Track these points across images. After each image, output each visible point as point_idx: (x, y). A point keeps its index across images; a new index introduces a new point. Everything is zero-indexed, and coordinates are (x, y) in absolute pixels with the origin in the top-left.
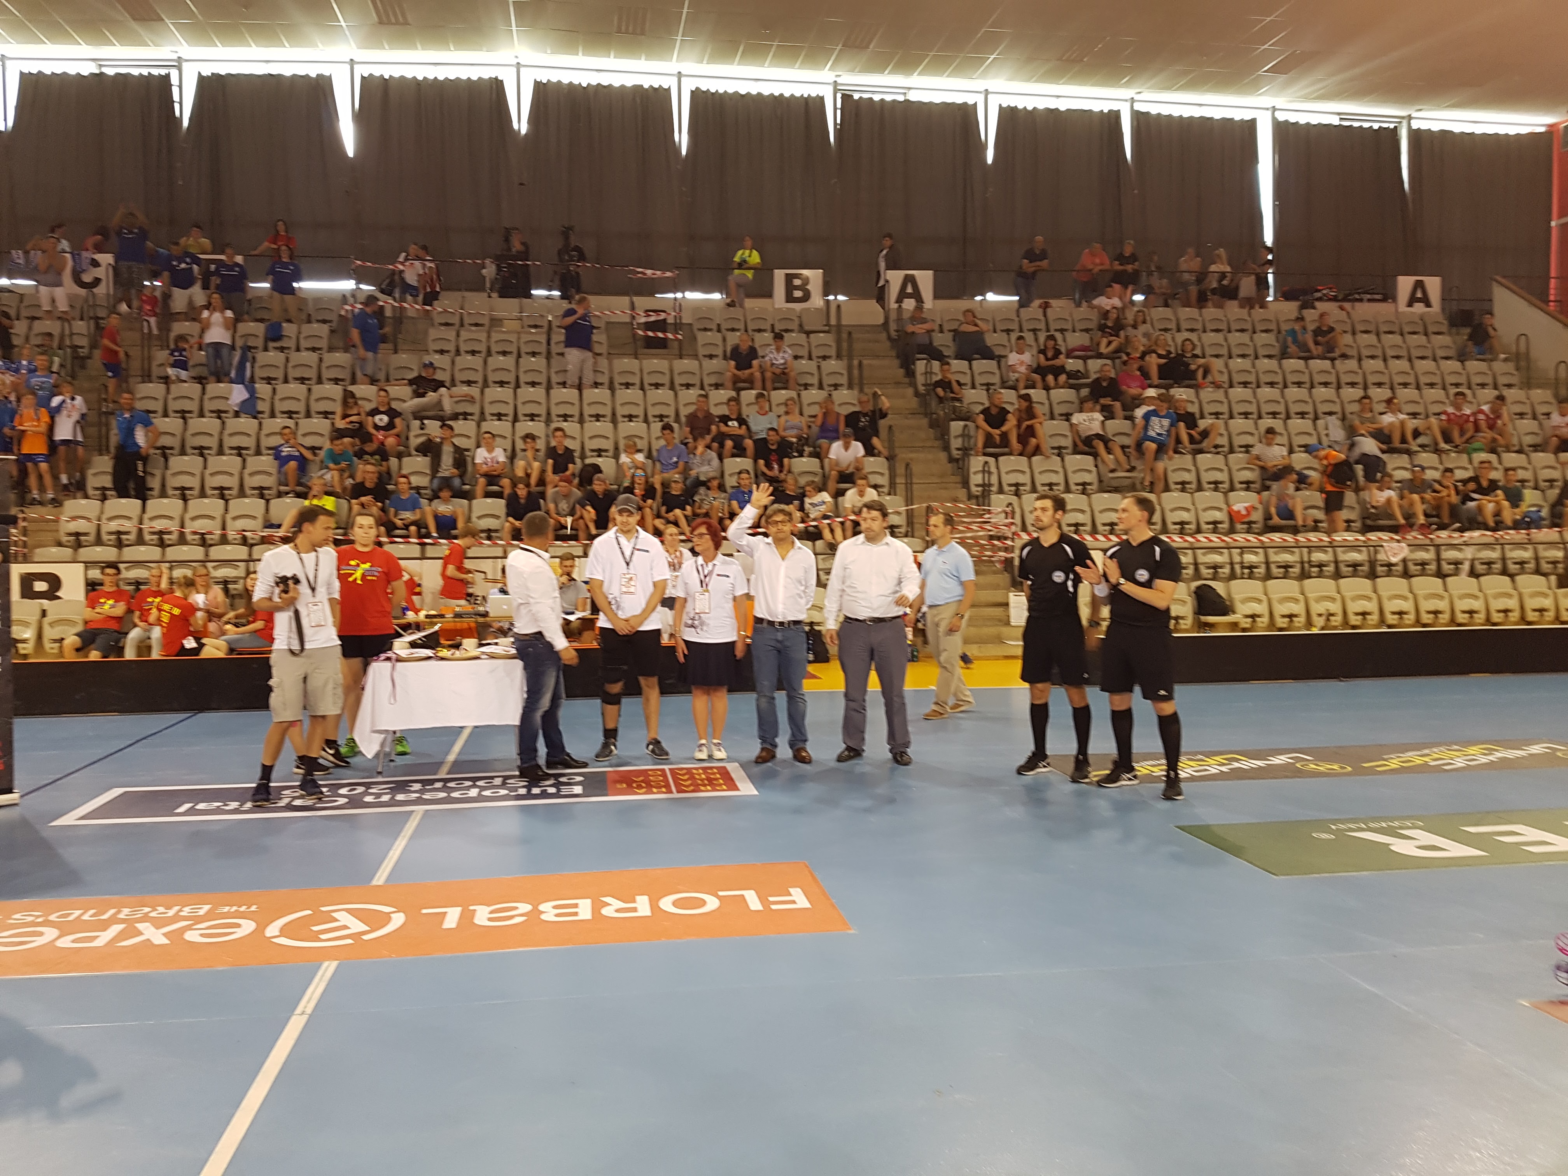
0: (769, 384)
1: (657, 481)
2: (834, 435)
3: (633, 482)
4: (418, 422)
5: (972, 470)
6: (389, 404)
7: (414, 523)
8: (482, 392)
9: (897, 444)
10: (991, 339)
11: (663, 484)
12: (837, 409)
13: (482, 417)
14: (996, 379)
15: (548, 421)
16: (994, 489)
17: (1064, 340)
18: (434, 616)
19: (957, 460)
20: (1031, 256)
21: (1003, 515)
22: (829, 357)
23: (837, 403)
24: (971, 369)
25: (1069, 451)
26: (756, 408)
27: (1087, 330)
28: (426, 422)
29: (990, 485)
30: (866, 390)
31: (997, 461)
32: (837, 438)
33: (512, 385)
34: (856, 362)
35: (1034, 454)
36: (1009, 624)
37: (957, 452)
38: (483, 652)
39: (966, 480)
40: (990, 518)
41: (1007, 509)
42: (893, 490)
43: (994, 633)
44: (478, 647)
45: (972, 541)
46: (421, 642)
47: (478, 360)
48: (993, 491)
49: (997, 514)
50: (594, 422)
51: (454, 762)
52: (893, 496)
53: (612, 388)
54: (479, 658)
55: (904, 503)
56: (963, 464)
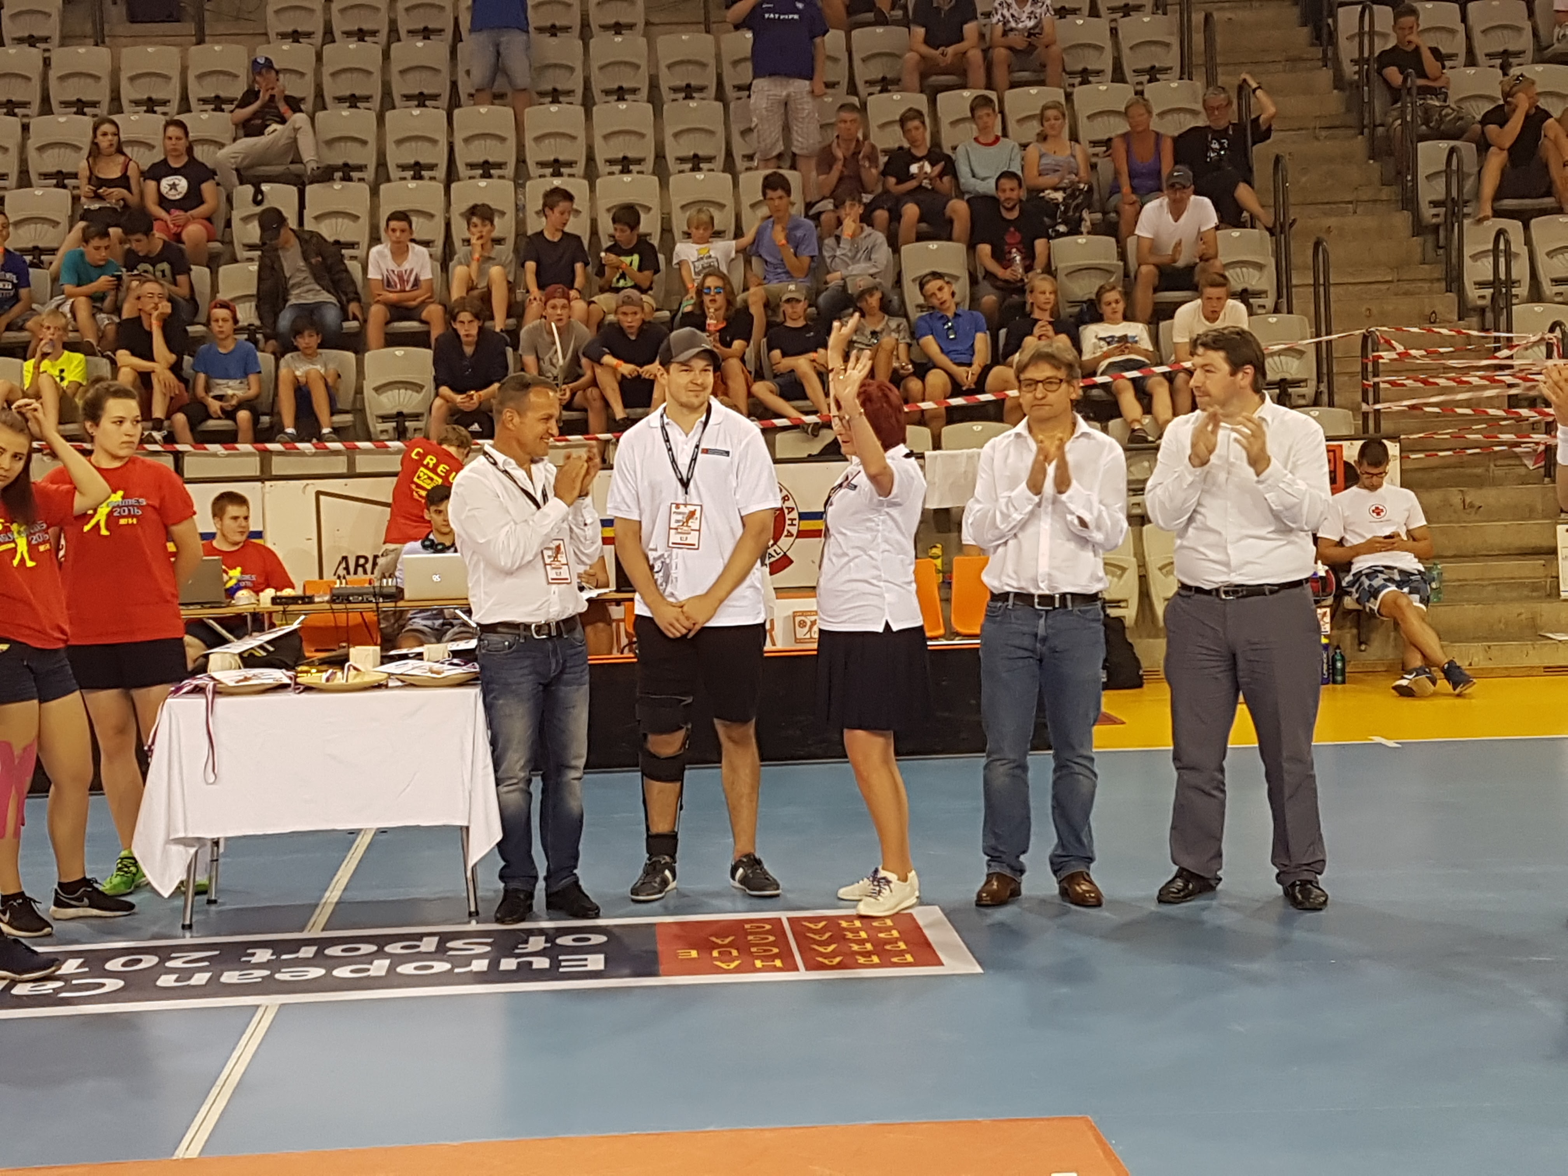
0: (1001, 75)
1: (755, 298)
2: (1150, 183)
3: (700, 304)
4: (249, 189)
5: (1468, 251)
6: (190, 150)
7: (243, 404)
8: (381, 120)
9: (1292, 199)
11: (767, 305)
12: (1155, 125)
13: (382, 174)
15: (521, 177)
16: (1522, 290)
18: (294, 600)
19: (1437, 227)
21: (1543, 348)
22: (1138, 8)
23: (1156, 111)
24: (1464, 19)
26: (972, 129)
28: (265, 187)
29: (1510, 283)
30: (1221, 80)
31: (1526, 227)
32: (1157, 190)
33: (444, 101)
34: (1198, 18)
36: (1559, 595)
37: (1435, 211)
38: (390, 675)
39: (1455, 273)
40: (1511, 357)
41: (1551, 335)
42: (1284, 300)
43: (1523, 617)
44: (382, 663)
45: (1468, 411)
46: (264, 654)
47: (372, 50)
48: (1517, 296)
49: (1526, 349)
50: (617, 176)
51: (337, 903)
52: (1284, 316)
53: (655, 98)
54: (386, 686)
55: (1309, 330)
56: (1448, 239)
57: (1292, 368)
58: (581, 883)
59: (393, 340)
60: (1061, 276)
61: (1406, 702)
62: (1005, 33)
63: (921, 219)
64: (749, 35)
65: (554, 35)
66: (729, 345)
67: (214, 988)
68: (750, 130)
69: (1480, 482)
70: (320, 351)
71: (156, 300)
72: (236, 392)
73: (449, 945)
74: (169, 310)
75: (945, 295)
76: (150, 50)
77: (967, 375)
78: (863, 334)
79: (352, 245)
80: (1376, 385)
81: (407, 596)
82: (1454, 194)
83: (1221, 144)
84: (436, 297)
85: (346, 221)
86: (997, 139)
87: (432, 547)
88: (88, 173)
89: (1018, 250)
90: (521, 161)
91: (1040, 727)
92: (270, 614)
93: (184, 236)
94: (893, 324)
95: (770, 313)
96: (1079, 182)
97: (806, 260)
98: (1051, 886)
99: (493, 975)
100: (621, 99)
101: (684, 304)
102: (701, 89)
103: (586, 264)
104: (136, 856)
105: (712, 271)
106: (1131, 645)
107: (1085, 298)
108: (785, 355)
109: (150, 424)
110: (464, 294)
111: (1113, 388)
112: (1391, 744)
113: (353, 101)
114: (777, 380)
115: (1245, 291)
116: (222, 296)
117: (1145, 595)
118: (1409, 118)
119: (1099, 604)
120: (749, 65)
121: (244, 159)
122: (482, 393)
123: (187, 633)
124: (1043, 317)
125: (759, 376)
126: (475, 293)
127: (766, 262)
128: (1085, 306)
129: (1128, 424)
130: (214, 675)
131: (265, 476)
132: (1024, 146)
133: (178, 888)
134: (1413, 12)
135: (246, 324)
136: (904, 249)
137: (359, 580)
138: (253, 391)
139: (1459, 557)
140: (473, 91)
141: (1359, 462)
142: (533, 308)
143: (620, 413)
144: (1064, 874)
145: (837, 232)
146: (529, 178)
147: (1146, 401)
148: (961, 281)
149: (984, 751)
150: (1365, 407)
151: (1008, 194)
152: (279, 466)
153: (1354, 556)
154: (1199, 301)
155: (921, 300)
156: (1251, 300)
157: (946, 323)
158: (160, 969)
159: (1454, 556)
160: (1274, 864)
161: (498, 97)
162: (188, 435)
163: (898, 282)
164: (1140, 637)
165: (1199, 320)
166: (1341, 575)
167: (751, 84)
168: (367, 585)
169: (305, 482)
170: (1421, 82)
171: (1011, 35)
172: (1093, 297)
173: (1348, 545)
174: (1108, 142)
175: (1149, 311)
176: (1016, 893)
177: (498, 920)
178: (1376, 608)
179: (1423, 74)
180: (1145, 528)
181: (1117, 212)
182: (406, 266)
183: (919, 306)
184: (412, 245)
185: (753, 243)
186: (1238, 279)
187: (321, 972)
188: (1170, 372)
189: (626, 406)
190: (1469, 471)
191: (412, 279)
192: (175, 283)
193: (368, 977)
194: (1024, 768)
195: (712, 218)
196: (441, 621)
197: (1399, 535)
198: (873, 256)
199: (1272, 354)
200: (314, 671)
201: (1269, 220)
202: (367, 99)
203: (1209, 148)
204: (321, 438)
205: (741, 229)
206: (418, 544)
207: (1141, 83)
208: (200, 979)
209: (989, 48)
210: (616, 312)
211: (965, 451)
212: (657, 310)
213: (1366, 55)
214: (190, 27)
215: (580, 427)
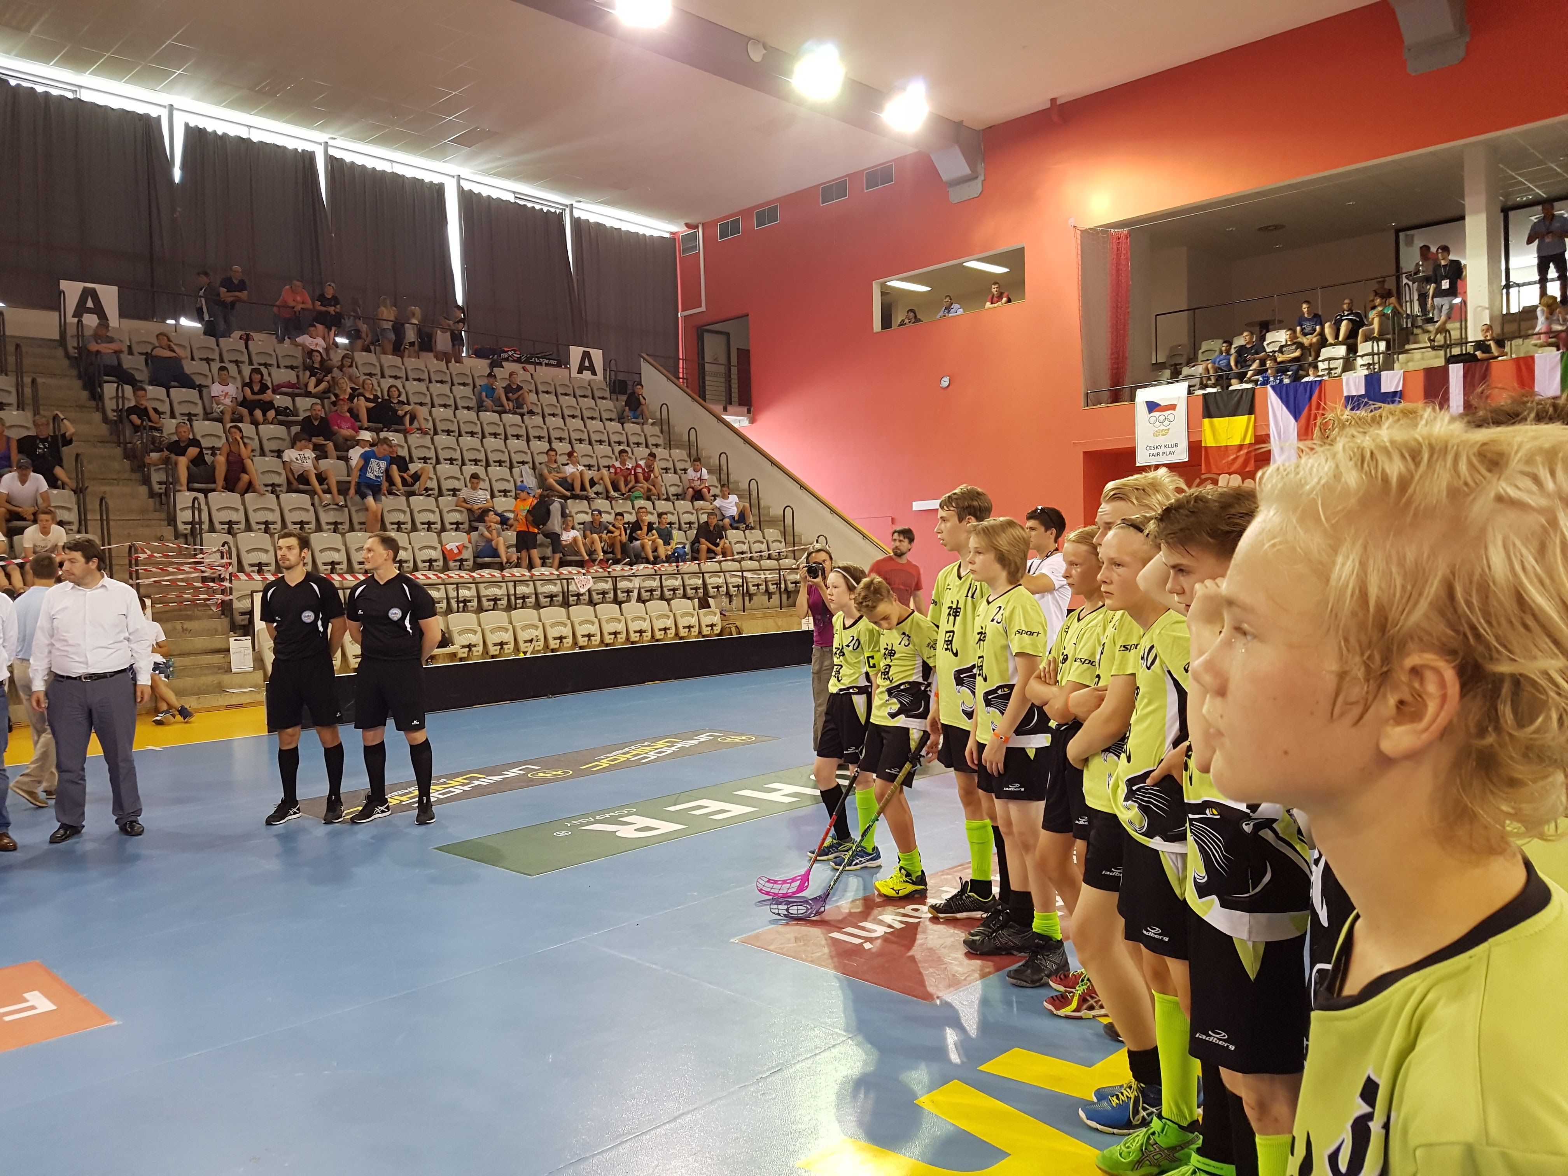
5: (178, 507)
9: (86, 476)
10: (189, 367)
14: (199, 410)
16: (206, 526)
17: (269, 374)
19: (160, 494)
20: (228, 284)
21: (219, 555)
25: (284, 489)
27: (292, 368)
29: (200, 523)
31: (206, 497)
34: (27, 380)
36: (231, 671)
37: (160, 487)
39: (172, 518)
40: (203, 558)
41: (222, 548)
43: (214, 682)
45: (184, 584)
48: (204, 529)
49: (210, 554)
56: (168, 500)
69: (189, 618)
80: (137, 570)
112: (158, 749)
139: (185, 655)
170: (150, 424)
179: (150, 421)
190: (185, 613)
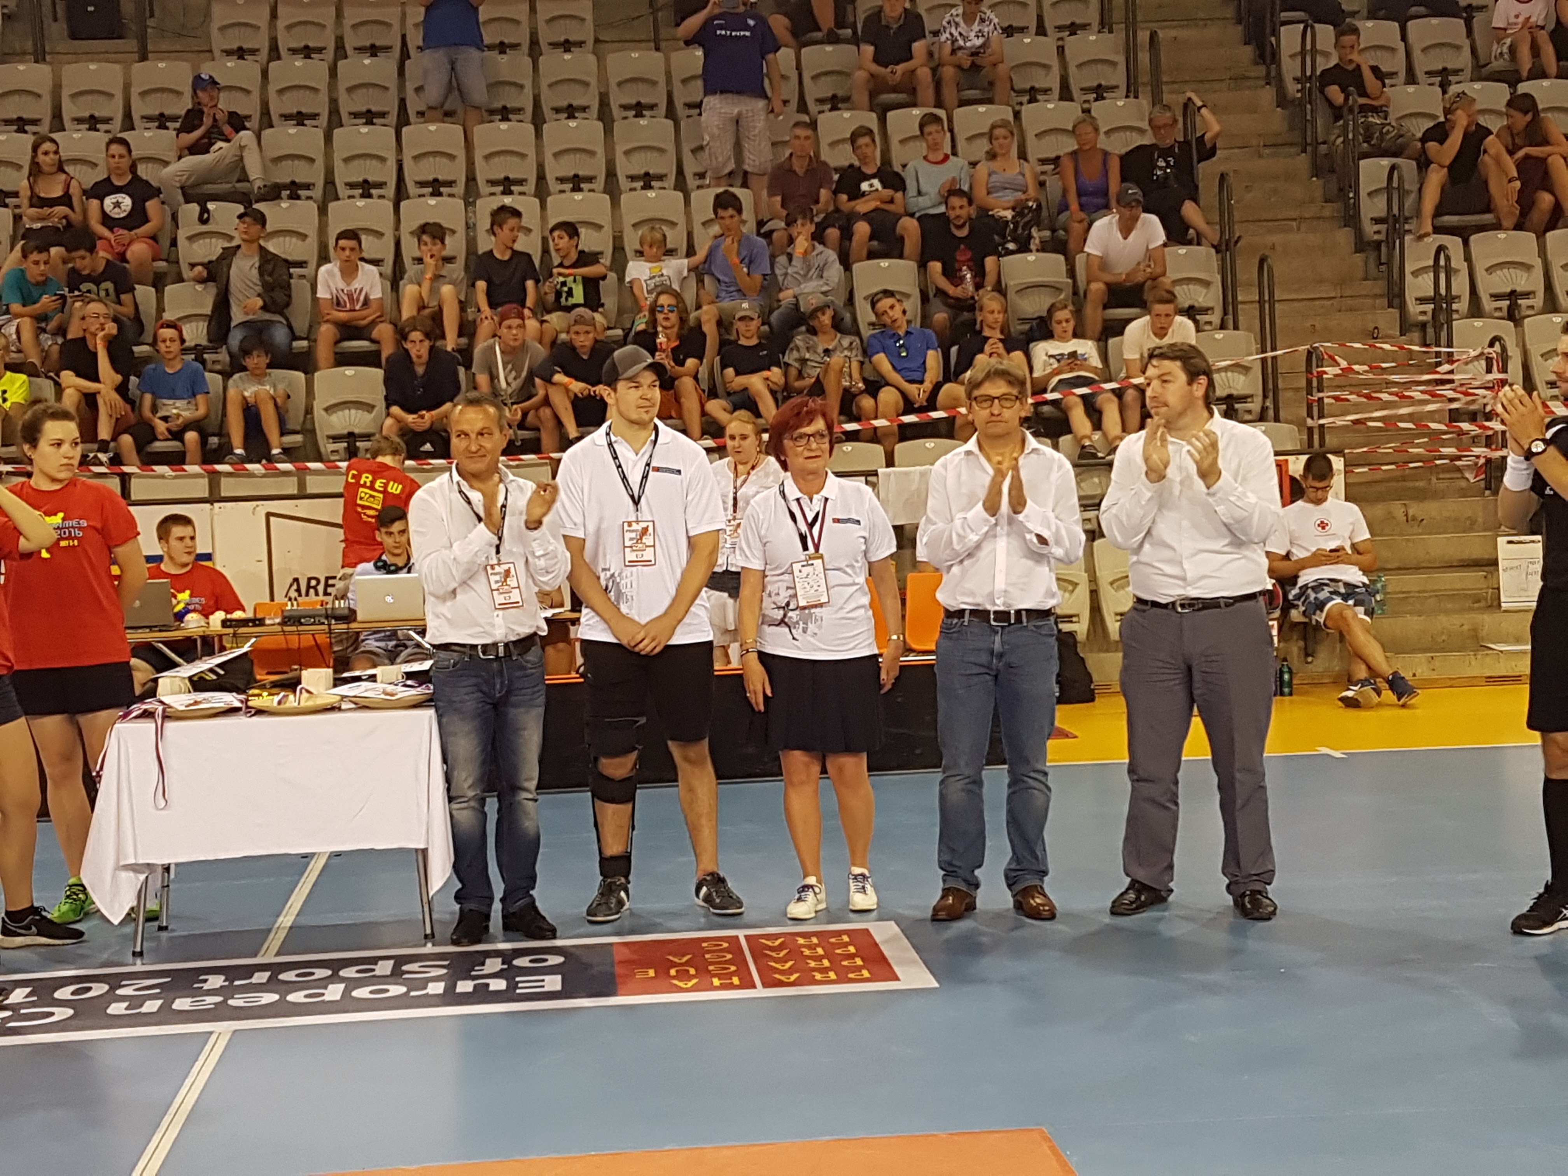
0: (949, 93)
1: (707, 317)
3: (653, 322)
4: (195, 208)
5: (1409, 268)
8: (328, 138)
11: (720, 323)
12: (1103, 142)
13: (330, 192)
14: (1463, 59)
15: (471, 195)
16: (1462, 306)
18: (244, 622)
19: (1378, 244)
21: (1483, 363)
22: (1084, 27)
23: (1103, 129)
24: (1404, 38)
26: (921, 147)
28: (211, 206)
29: (1451, 299)
30: (1167, 98)
31: (1466, 243)
32: (1106, 207)
33: (393, 119)
34: (1143, 36)
35: (1552, 225)
36: (1500, 606)
37: (1376, 227)
38: (343, 697)
39: (1396, 290)
40: (1451, 372)
41: (1491, 350)
42: (1230, 317)
43: (1465, 627)
44: (335, 686)
46: (214, 677)
47: (319, 66)
48: (1457, 311)
49: (1467, 363)
50: (569, 194)
51: (291, 928)
52: (1230, 332)
53: (605, 115)
54: (339, 709)
55: (1254, 347)
56: (1390, 256)
57: (1238, 384)
58: (537, 904)
59: (343, 359)
60: (1011, 294)
61: (1352, 713)
62: (953, 52)
63: (872, 238)
64: (700, 53)
65: (502, 52)
66: (682, 364)
67: (166, 1015)
68: (701, 148)
69: (1421, 495)
70: (268, 371)
71: (102, 320)
72: (183, 413)
73: (405, 968)
74: (115, 331)
75: (896, 313)
76: (92, 67)
77: (919, 393)
78: (815, 352)
79: (301, 264)
80: (1321, 400)
81: (360, 617)
82: (1395, 211)
83: (1168, 162)
84: (387, 317)
85: (294, 240)
86: (946, 158)
87: (385, 568)
88: (29, 193)
89: (970, 269)
90: (471, 179)
91: (995, 742)
92: (220, 636)
93: (129, 255)
94: (846, 342)
95: (723, 331)
96: (1027, 200)
97: (758, 277)
98: (1007, 900)
99: (450, 997)
100: (571, 116)
101: (636, 323)
102: (652, 107)
103: (537, 281)
104: (85, 882)
105: (664, 289)
106: (1082, 659)
107: (1035, 316)
108: (738, 373)
109: (95, 446)
110: (415, 313)
111: (1063, 405)
112: (1338, 754)
113: (300, 118)
114: (731, 398)
115: (1191, 307)
116: (168, 316)
117: (1096, 609)
118: (1350, 136)
119: (1052, 619)
120: (700, 83)
121: (188, 179)
122: (434, 413)
123: (134, 656)
124: (994, 335)
125: (713, 394)
126: (427, 312)
127: (719, 280)
128: (1034, 323)
129: (1078, 440)
130: (163, 699)
131: (214, 498)
132: (974, 164)
133: (128, 914)
134: (1355, 31)
135: (193, 344)
136: (856, 267)
137: (313, 602)
138: (202, 411)
139: (1402, 569)
140: (423, 108)
141: (1305, 476)
142: (485, 328)
143: (572, 431)
144: (1019, 887)
145: (789, 250)
146: (478, 195)
147: (1096, 416)
148: (912, 299)
149: (940, 767)
150: (1310, 422)
151: (958, 212)
152: (227, 487)
153: (1300, 570)
154: (1148, 318)
155: (873, 318)
156: (1198, 317)
157: (898, 341)
158: (111, 997)
159: (1400, 569)
160: (1224, 874)
161: (448, 115)
162: (134, 456)
163: (850, 300)
164: (1091, 651)
165: (1149, 336)
166: (1288, 588)
167: (702, 102)
168: (319, 607)
169: (255, 503)
170: (1362, 101)
171: (960, 54)
172: (1044, 314)
173: (1294, 558)
174: (1056, 160)
175: (1099, 327)
176: (971, 907)
177: (455, 943)
178: (1322, 621)
180: (1096, 543)
181: (1066, 230)
182: (356, 285)
183: (872, 324)
184: (361, 264)
185: (705, 262)
186: (1187, 295)
187: (276, 997)
188: (1119, 389)
189: (579, 424)
190: (1410, 484)
191: (362, 298)
192: (119, 302)
193: (323, 1001)
194: (979, 783)
195: (664, 236)
196: (394, 643)
197: (1343, 549)
198: (825, 275)
199: (1219, 370)
200: (265, 694)
201: (1216, 239)
202: (314, 116)
203: (1155, 167)
204: (270, 459)
205: (693, 247)
206: (370, 566)
207: (1087, 101)
208: (152, 1006)
209: (938, 65)
210: (568, 332)
211: (918, 468)
212: (609, 328)
213: (1308, 73)
214: (131, 44)
215: (534, 446)
